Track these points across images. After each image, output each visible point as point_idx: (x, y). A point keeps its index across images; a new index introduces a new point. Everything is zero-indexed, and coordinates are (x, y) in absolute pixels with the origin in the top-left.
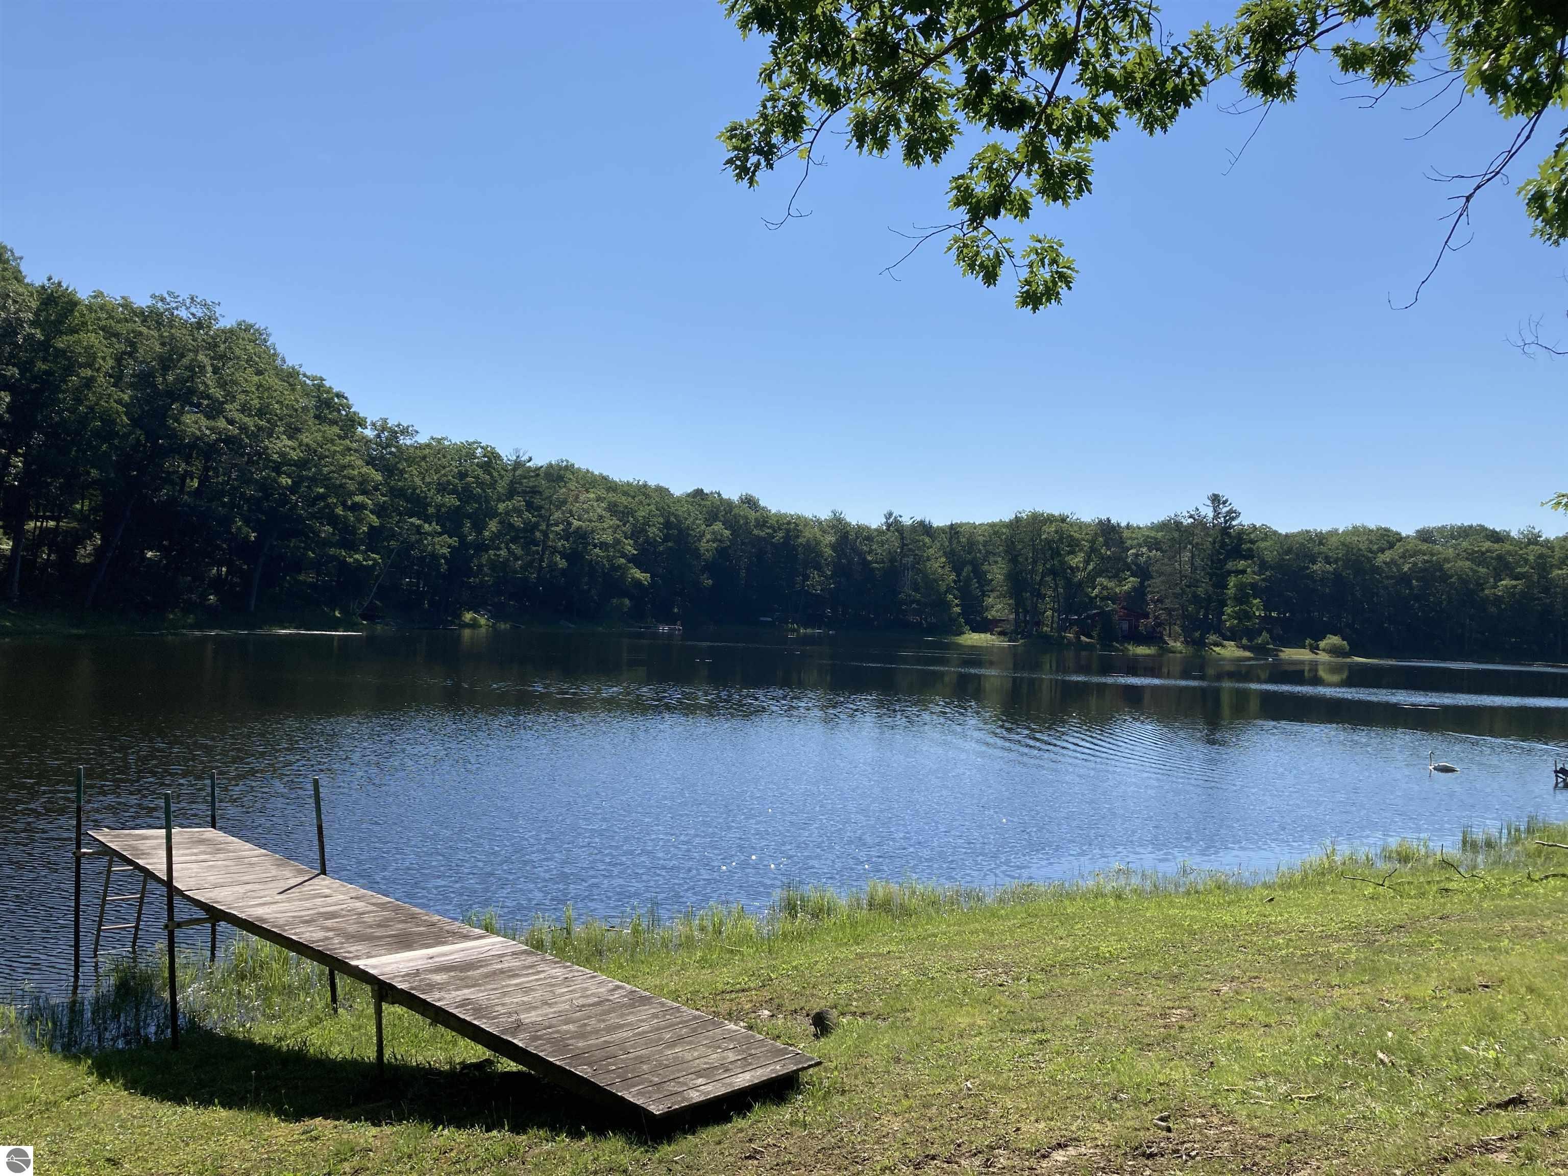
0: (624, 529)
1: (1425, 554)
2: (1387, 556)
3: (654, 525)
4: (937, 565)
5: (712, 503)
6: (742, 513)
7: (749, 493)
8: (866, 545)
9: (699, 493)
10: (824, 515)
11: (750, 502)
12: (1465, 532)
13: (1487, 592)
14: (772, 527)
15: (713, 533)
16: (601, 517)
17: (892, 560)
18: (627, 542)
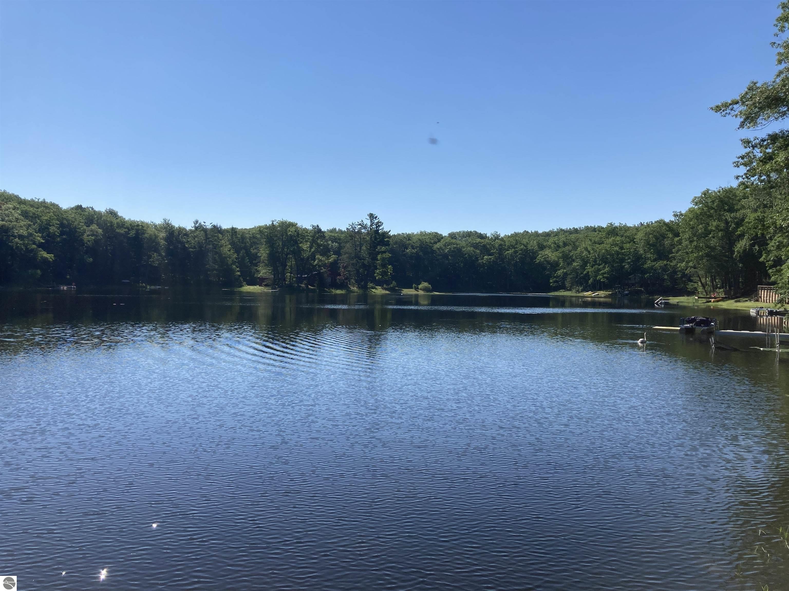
0: (34, 227)
1: (454, 245)
2: (438, 245)
3: (53, 225)
4: (227, 249)
5: (89, 213)
6: (108, 219)
7: (112, 208)
8: (185, 238)
9: (79, 207)
10: (158, 221)
11: (112, 213)
12: (469, 234)
13: (480, 261)
14: (128, 228)
15: (92, 231)
16: (17, 219)
17: (201, 247)
18: (37, 235)
